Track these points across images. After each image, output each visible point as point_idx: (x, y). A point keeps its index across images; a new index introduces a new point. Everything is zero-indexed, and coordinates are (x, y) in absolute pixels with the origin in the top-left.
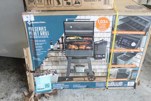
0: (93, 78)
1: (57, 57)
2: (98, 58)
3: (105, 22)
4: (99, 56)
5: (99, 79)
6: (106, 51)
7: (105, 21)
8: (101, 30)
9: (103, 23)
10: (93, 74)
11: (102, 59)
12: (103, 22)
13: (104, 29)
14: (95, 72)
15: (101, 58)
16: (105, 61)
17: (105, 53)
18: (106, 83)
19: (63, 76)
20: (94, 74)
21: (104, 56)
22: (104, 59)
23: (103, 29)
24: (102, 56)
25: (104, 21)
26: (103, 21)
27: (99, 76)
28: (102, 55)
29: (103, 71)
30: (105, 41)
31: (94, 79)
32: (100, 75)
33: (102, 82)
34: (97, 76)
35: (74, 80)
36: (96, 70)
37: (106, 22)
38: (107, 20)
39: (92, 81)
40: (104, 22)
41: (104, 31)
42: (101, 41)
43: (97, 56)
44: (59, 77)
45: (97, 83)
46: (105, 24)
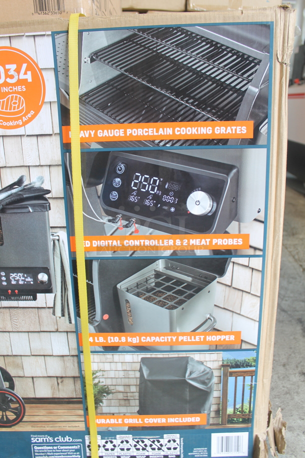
0: (13, 406)
2: (13, 291)
3: (15, 74)
4: (18, 278)
5: (43, 412)
6: (47, 251)
7: (18, 71)
8: (5, 124)
9: (9, 80)
10: (6, 385)
11: (35, 299)
12: (7, 76)
13: (21, 118)
14: (12, 372)
15: (31, 292)
16: (54, 308)
17: (48, 260)
18: (87, 437)
20: (12, 386)
21: (43, 277)
22: (50, 297)
23: (12, 119)
24: (35, 278)
25: (12, 67)
26: (6, 71)
27: (39, 395)
28: (33, 271)
29: (55, 368)
30: (31, 189)
31: (20, 416)
32: (44, 391)
34: (32, 396)
36: (18, 360)
37: (22, 77)
38: (25, 66)
39: (10, 423)
40: (12, 77)
41: (18, 126)
42: (11, 187)
43: (8, 280)
45: (39, 441)
46: (19, 89)
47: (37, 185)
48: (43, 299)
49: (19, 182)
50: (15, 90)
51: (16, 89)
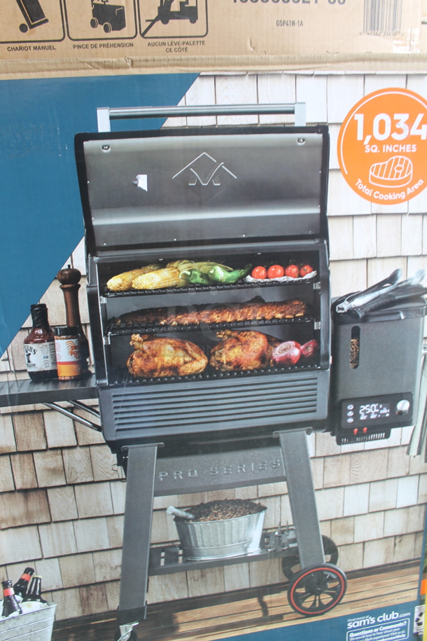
0: (330, 585)
1: (31, 452)
2: (360, 429)
3: (405, 128)
4: (371, 411)
5: (369, 586)
6: (414, 370)
7: (410, 123)
8: (382, 197)
9: (396, 136)
10: (327, 558)
11: (387, 436)
12: (394, 129)
13: (404, 189)
14: (337, 540)
15: (382, 427)
16: (409, 445)
17: (413, 383)
18: (417, 609)
19: (96, 610)
20: (334, 560)
21: (403, 406)
22: (407, 430)
23: (392, 191)
24: (393, 408)
25: (403, 117)
26: (394, 122)
27: (367, 565)
28: (390, 399)
29: (395, 524)
30: (406, 288)
31: (337, 596)
32: (375, 557)
33: (388, 610)
34: (358, 566)
35: (183, 629)
36: (349, 523)
37: (414, 132)
38: (420, 117)
39: (324, 609)
40: (400, 131)
41: (399, 201)
42: (380, 286)
43: (356, 416)
44: (57, 624)
45: (358, 625)
46: (407, 148)
47: (415, 282)
48: (399, 435)
49: (392, 279)
50: (402, 150)
51: (404, 148)
